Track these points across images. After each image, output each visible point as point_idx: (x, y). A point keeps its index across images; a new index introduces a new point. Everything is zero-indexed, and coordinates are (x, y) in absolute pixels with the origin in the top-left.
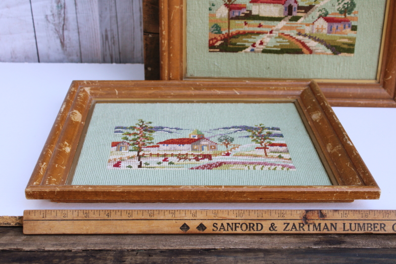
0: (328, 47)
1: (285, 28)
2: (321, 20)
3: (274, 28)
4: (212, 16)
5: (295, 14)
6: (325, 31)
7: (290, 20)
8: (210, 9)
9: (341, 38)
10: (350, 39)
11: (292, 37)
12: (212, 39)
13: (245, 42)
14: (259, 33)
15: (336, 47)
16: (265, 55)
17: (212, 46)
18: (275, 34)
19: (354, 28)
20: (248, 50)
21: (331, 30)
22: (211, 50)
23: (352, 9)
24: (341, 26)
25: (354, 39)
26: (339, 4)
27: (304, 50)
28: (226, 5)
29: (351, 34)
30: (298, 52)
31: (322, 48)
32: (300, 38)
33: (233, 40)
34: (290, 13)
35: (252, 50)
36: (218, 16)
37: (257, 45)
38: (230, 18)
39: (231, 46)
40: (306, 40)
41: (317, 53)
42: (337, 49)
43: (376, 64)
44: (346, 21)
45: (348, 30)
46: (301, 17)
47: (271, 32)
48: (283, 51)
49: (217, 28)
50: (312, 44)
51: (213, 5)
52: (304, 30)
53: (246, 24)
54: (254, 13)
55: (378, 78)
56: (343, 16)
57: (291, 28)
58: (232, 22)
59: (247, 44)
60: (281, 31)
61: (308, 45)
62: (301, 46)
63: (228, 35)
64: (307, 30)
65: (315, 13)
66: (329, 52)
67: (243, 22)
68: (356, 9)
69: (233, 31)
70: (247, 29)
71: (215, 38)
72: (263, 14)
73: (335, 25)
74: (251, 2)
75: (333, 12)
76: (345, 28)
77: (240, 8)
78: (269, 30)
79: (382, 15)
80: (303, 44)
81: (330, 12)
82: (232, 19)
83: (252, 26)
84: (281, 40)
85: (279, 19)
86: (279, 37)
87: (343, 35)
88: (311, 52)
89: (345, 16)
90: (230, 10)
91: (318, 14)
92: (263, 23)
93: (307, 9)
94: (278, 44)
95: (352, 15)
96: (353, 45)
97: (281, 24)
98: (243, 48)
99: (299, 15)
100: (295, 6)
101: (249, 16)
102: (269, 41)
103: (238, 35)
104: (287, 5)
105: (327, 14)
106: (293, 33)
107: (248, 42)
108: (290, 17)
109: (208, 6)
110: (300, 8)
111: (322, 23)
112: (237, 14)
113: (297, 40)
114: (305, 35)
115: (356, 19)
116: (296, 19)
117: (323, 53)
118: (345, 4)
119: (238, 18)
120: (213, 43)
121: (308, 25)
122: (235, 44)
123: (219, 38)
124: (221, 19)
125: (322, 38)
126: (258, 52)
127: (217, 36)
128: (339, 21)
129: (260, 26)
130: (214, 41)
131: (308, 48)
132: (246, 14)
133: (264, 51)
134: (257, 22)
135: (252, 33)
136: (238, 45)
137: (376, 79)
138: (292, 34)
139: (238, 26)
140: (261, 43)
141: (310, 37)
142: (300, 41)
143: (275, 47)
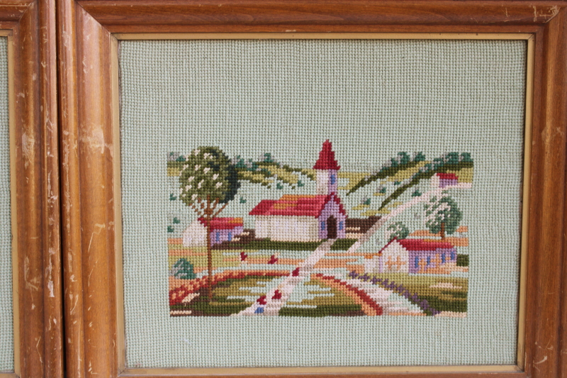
0: (414, 299)
1: (322, 263)
2: (396, 246)
3: (301, 265)
4: (175, 243)
5: (341, 234)
6: (405, 269)
7: (333, 248)
8: (170, 230)
9: (437, 281)
10: (455, 282)
11: (338, 281)
12: (176, 290)
13: (244, 293)
14: (270, 276)
15: (428, 298)
16: (286, 319)
17: (176, 305)
18: (304, 277)
19: (463, 261)
20: (250, 310)
21: (416, 265)
22: (175, 312)
23: (455, 224)
24: (435, 256)
25: (465, 283)
26: (429, 213)
27: (365, 307)
28: (202, 220)
29: (458, 272)
30: (354, 311)
31: (401, 303)
32: (356, 282)
33: (219, 292)
34: (332, 232)
35: (259, 311)
36: (186, 243)
37: (269, 299)
38: (212, 247)
39: (216, 304)
40: (367, 286)
41: (391, 313)
42: (431, 304)
43: (514, 333)
44: (446, 246)
45: (452, 264)
46: (353, 241)
47: (296, 273)
48: (323, 310)
49: (185, 268)
50: (379, 294)
51: (176, 221)
52: (362, 267)
53: (244, 257)
54: (260, 234)
55: (520, 360)
56: (438, 238)
57: (336, 264)
58: (215, 253)
59: (248, 299)
60: (316, 271)
61: (372, 296)
62: (357, 300)
63: (209, 281)
64: (369, 267)
65: (381, 233)
66: (416, 309)
67: (237, 253)
68: (462, 223)
69: (219, 271)
70: (246, 267)
71: (182, 288)
72: (277, 237)
73: (423, 256)
74: (251, 213)
75: (418, 229)
76: (443, 260)
77: (230, 225)
78: (291, 268)
79: (517, 233)
80: (362, 295)
81: (411, 230)
82: (216, 247)
83: (257, 261)
84: (316, 288)
85: (311, 246)
86: (313, 282)
87: (443, 275)
88: (379, 311)
89: (443, 236)
90: (210, 230)
91: (388, 234)
92: (278, 254)
93: (366, 225)
94: (312, 297)
95: (456, 234)
96: (463, 294)
97: (314, 257)
98: (240, 306)
99: (351, 236)
100: (341, 218)
101: (249, 242)
102: (294, 291)
103: (229, 279)
104: (325, 217)
105: (406, 233)
106: (341, 274)
107: (249, 293)
108: (332, 241)
109: (167, 224)
110: (350, 222)
111: (396, 250)
112: (224, 237)
113: (350, 287)
114: (365, 278)
115: (464, 242)
116: (345, 244)
117: (403, 313)
118: (440, 212)
119: (227, 246)
120: (179, 299)
121: (369, 256)
122: (224, 299)
123: (190, 288)
124: (192, 249)
125: (399, 282)
126: (272, 314)
127: (186, 283)
128: (431, 247)
129: (273, 260)
130: (181, 293)
131: (372, 303)
132: (243, 237)
133: (284, 312)
134: (267, 253)
135: (257, 276)
136: (230, 301)
137: (516, 363)
138: (338, 276)
139: (230, 262)
140: (277, 296)
141: (375, 281)
142: (356, 290)
143: (305, 302)
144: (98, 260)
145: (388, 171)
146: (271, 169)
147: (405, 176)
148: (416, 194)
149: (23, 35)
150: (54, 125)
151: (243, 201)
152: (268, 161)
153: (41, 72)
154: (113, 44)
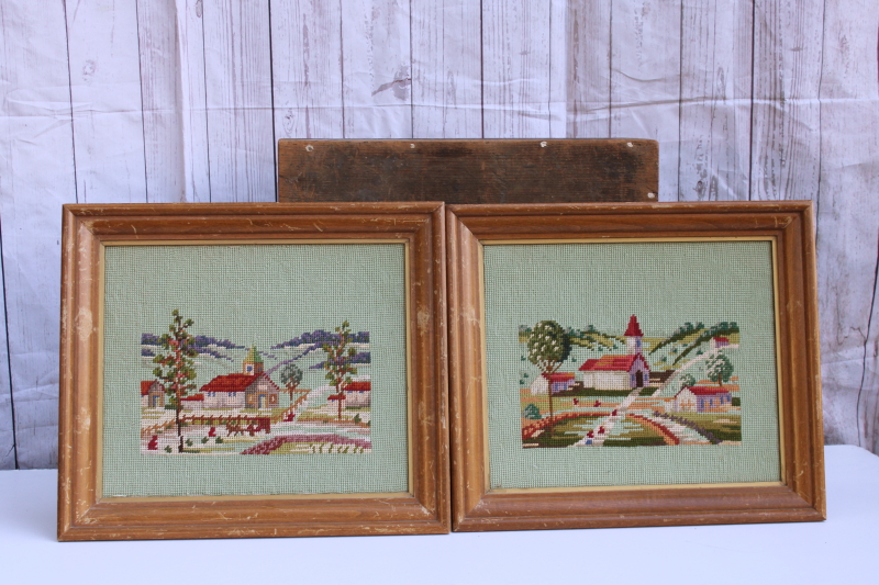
0: (702, 432)
1: (634, 405)
2: (687, 392)
3: (618, 407)
4: (525, 392)
5: (647, 384)
6: (694, 409)
7: (641, 394)
8: (521, 382)
9: (718, 418)
10: (732, 418)
11: (646, 419)
12: (527, 428)
13: (578, 429)
14: (596, 416)
15: (713, 431)
16: (608, 449)
17: (527, 439)
18: (620, 416)
19: (736, 402)
20: (582, 442)
21: (702, 406)
22: (527, 445)
23: (729, 374)
24: (716, 399)
25: (739, 418)
26: (709, 367)
27: (667, 438)
28: (544, 375)
29: (733, 411)
30: (658, 442)
31: (692, 435)
32: (659, 420)
33: (559, 428)
34: (640, 383)
35: (589, 443)
36: (534, 391)
37: (595, 434)
38: (552, 395)
39: (557, 438)
40: (667, 423)
41: (685, 443)
42: (716, 435)
43: (777, 456)
44: (723, 391)
45: (728, 405)
46: (656, 389)
47: (614, 413)
48: (636, 441)
49: (532, 410)
50: (677, 428)
51: (526, 376)
52: (663, 408)
53: (576, 402)
54: (588, 384)
55: (783, 477)
56: (717, 385)
57: (644, 406)
58: (555, 399)
59: (580, 433)
60: (629, 411)
61: (671, 430)
62: (661, 433)
63: (551, 420)
64: (668, 407)
65: (675, 382)
66: (704, 440)
67: (571, 399)
68: (734, 374)
69: (558, 413)
70: (578, 409)
71: (531, 426)
72: (600, 387)
73: (707, 399)
74: (580, 369)
75: (702, 379)
76: (722, 402)
77: (566, 378)
78: (611, 410)
79: (774, 381)
80: (664, 429)
81: (697, 380)
82: (556, 395)
83: (585, 405)
84: (630, 424)
85: (625, 393)
86: (627, 420)
87: (722, 414)
88: (677, 441)
89: (720, 384)
90: (551, 382)
91: (680, 383)
92: (601, 399)
93: (665, 376)
94: (627, 431)
95: (730, 382)
96: (738, 427)
97: (628, 401)
98: (574, 439)
99: (654, 385)
100: (645, 372)
101: (579, 391)
102: (613, 427)
103: (566, 419)
104: (634, 371)
105: (694, 382)
106: (647, 414)
107: (581, 429)
108: (640, 389)
109: (519, 378)
110: (653, 375)
111: (687, 395)
112: (561, 388)
113: (654, 424)
114: (666, 416)
115: (736, 388)
116: (650, 391)
117: (694, 442)
118: (717, 366)
119: (563, 394)
120: (529, 435)
121: (667, 400)
122: (562, 434)
123: (537, 426)
124: (538, 396)
125: (690, 419)
126: (598, 445)
127: (534, 422)
128: (712, 392)
129: (597, 404)
130: (531, 430)
131: (671, 436)
132: (575, 388)
133: (607, 443)
134: (593, 399)
135: (586, 416)
136: (568, 435)
137: (781, 480)
138: (646, 415)
139: (564, 407)
140: (602, 431)
141: (673, 418)
142: (659, 425)
143: (622, 435)
144: (472, 403)
145: (677, 337)
146: (594, 336)
147: (691, 340)
148: (700, 353)
149: (417, 243)
150: (445, 304)
151: (574, 360)
152: (591, 330)
153: (435, 267)
154: (480, 247)
